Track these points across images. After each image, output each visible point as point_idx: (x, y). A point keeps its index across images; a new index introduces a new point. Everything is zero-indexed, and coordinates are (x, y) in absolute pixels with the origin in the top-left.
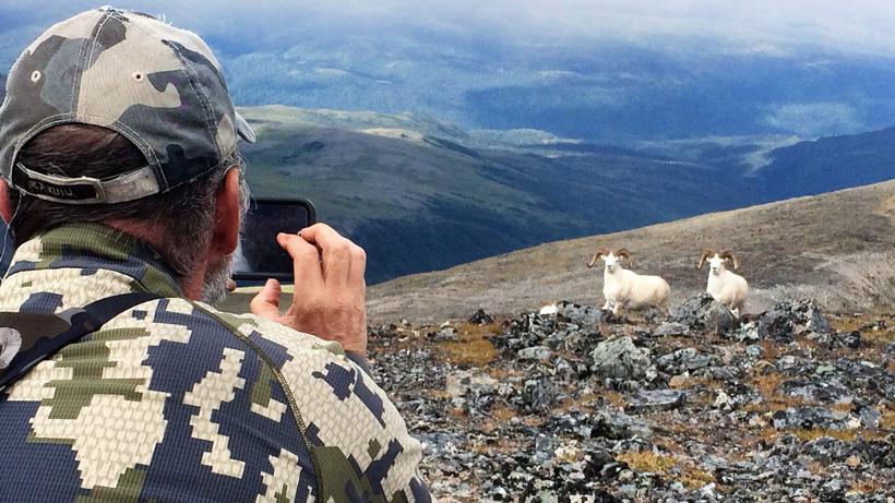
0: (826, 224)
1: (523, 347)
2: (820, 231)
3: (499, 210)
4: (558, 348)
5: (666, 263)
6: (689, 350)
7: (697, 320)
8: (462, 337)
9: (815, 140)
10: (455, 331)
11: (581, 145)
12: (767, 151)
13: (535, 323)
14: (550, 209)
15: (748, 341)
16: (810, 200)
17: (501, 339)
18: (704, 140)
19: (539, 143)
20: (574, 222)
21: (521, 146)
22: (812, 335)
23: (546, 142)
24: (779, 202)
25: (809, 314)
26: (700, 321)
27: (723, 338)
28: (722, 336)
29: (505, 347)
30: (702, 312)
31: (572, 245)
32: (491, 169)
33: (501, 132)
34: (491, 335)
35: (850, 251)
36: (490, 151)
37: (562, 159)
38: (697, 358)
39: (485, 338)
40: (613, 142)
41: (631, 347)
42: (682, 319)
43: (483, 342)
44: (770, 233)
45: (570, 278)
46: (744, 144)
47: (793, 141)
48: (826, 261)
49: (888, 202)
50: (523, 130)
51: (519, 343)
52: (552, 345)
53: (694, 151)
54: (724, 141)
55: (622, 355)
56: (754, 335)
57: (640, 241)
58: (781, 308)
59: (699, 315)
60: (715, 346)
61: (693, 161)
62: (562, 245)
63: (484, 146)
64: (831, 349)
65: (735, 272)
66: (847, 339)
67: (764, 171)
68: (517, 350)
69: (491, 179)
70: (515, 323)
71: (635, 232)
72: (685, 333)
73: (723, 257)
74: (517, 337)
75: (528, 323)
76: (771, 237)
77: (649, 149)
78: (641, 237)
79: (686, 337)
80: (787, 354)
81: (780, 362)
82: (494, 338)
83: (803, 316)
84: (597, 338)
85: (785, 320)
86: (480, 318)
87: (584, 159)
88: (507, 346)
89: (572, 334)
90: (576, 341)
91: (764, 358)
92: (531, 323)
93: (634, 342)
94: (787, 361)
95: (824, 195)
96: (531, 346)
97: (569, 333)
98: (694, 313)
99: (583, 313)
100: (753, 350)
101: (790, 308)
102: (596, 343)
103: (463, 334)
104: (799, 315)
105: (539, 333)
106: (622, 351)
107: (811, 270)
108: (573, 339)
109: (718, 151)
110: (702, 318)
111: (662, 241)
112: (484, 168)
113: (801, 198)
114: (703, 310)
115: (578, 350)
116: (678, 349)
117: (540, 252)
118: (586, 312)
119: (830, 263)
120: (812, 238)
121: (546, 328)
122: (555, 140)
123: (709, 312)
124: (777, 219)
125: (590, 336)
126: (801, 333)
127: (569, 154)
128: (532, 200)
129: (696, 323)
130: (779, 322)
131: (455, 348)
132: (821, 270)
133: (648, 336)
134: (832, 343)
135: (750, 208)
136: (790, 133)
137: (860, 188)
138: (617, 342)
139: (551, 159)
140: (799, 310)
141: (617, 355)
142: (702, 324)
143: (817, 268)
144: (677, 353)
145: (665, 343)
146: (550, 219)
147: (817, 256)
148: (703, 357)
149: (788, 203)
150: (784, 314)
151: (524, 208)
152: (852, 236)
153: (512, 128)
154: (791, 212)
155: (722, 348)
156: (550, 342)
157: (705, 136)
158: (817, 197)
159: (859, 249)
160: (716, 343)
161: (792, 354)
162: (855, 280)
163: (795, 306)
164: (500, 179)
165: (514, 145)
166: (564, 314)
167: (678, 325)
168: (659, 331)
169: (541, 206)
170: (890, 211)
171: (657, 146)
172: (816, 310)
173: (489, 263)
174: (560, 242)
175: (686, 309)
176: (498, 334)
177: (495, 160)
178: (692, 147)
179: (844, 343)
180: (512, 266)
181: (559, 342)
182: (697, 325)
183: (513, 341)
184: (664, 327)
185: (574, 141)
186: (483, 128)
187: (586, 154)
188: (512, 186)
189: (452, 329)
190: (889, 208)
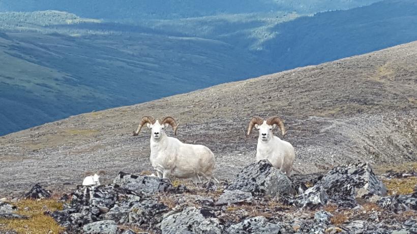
0: (330, 90)
1: (87, 222)
2: (324, 97)
3: (28, 86)
4: (121, 221)
5: (188, 130)
6: (257, 218)
7: (257, 186)
8: (22, 214)
9: (312, 15)
10: (14, 208)
11: (101, 24)
12: (271, 26)
13: (96, 196)
14: (75, 84)
15: (312, 207)
16: (313, 69)
17: (63, 215)
18: (214, 17)
19: (62, 23)
20: (97, 95)
21: (46, 26)
22: (375, 198)
23: (69, 22)
24: (285, 72)
25: (366, 176)
26: (261, 188)
27: (286, 205)
28: (286, 202)
29: (68, 222)
30: (262, 178)
31: (99, 117)
32: (20, 48)
33: (27, 14)
34: (52, 210)
35: (351, 114)
36: (17, 31)
37: (84, 37)
38: (267, 227)
39: (46, 213)
40: (131, 21)
41: (200, 217)
42: (241, 186)
43: (45, 218)
44: (279, 100)
45: (99, 147)
46: (249, 20)
47: (293, 16)
48: (331, 124)
49: (382, 69)
50: (48, 12)
51: (82, 218)
52: (116, 218)
53: (205, 27)
54: (233, 18)
55: (190, 226)
56: (316, 200)
57: (161, 111)
58: (337, 171)
59: (259, 182)
60: (280, 213)
61: (204, 37)
62: (89, 116)
63: (12, 27)
64: (396, 211)
65: (283, 138)
66: (408, 201)
67: (267, 44)
68: (80, 225)
69: (20, 57)
70: (75, 197)
71: (156, 102)
72: (248, 200)
73: (271, 123)
74: (78, 211)
75: (88, 196)
76: (280, 103)
77: (164, 26)
78: (162, 107)
79: (250, 204)
80: (354, 219)
81: (349, 227)
82: (56, 212)
83: (359, 179)
84: (161, 209)
85: (342, 183)
86: (38, 192)
87: (105, 37)
88: (71, 221)
89: (136, 205)
90: (139, 212)
91: (332, 223)
92: (92, 196)
93: (202, 212)
94: (357, 226)
95: (325, 64)
96: (95, 220)
97: (131, 205)
98: (254, 180)
99: (140, 184)
100: (321, 215)
101: (346, 172)
102: (160, 214)
103: (22, 210)
104: (355, 178)
105: (100, 206)
106: (190, 222)
107: (318, 133)
108: (136, 211)
109: (226, 27)
110: (263, 184)
111: (181, 110)
112: (13, 47)
113: (305, 68)
114: (262, 176)
115: (143, 222)
116: (244, 218)
117: (69, 123)
118: (144, 182)
119: (334, 125)
120: (316, 103)
121: (107, 201)
122: (78, 20)
123: (268, 178)
124: (285, 87)
125: (154, 207)
126: (364, 197)
127: (91, 32)
128: (59, 75)
129: (257, 190)
130: (337, 185)
131: (18, 226)
132: (327, 132)
133: (212, 205)
134: (396, 205)
135: (260, 78)
136: (290, 10)
137: (356, 57)
138: (184, 213)
139: (74, 38)
140: (355, 173)
141: (185, 227)
142: (263, 191)
143: (322, 131)
144: (246, 222)
145: (230, 212)
146: (76, 92)
147: (322, 119)
148: (273, 226)
149: (294, 72)
150: (340, 177)
151: (53, 84)
152: (352, 100)
153: (37, 10)
154: (296, 80)
155: (289, 215)
156: (113, 215)
157: (214, 13)
158: (319, 66)
159: (359, 111)
160: (280, 209)
161: (358, 218)
162: (357, 140)
163: (352, 169)
164: (28, 57)
165: (40, 26)
166: (122, 186)
167: (240, 192)
168: (222, 199)
169: (67, 81)
170: (384, 77)
171: (171, 24)
172: (371, 173)
173: (22, 135)
174: (88, 114)
175: (245, 176)
176: (58, 208)
177: (22, 40)
178: (203, 23)
179: (407, 204)
180: (44, 138)
181: (122, 214)
182: (258, 192)
183: (76, 216)
184: (227, 196)
185: (96, 21)
186: (10, 10)
187: (106, 33)
188: (40, 63)
189: (11, 206)
190: (382, 74)
